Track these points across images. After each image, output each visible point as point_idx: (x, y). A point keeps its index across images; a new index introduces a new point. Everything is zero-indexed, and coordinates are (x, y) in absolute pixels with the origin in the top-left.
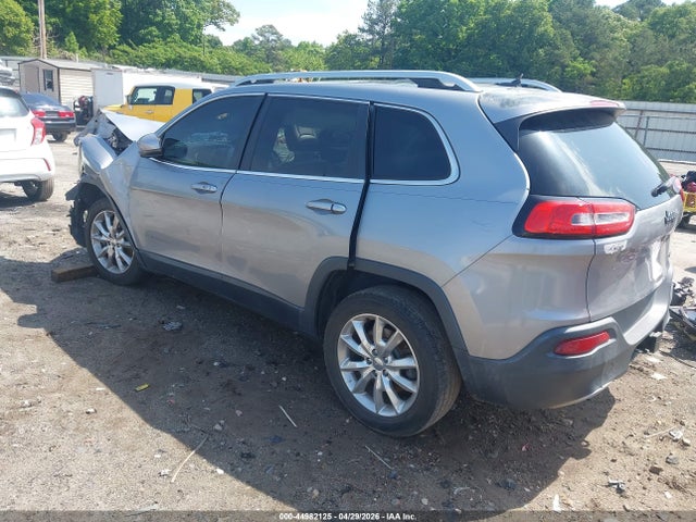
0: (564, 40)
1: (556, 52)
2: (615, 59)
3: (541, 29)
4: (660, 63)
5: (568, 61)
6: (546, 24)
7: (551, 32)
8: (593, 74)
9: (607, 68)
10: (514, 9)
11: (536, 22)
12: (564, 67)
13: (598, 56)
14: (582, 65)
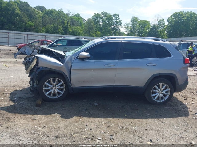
0: (24, 15)
1: (22, 19)
2: (39, 22)
3: (16, 12)
4: (51, 24)
5: (26, 22)
6: (17, 10)
7: (20, 13)
8: (34, 26)
9: (37, 25)
10: (6, 4)
11: (14, 9)
12: (26, 23)
13: (34, 21)
14: (30, 23)
